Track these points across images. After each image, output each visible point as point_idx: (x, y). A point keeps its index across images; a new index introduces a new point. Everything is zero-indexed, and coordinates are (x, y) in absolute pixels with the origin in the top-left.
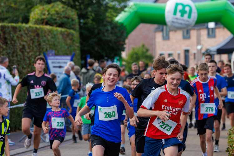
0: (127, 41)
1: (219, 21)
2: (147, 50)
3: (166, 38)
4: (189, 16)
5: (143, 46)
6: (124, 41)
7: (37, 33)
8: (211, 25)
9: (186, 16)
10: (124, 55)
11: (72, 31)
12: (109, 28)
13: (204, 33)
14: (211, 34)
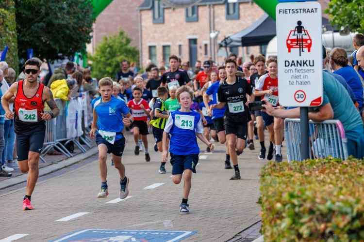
0: (94, 26)
2: (128, 41)
3: (159, 20)
5: (122, 33)
6: (90, 26)
10: (89, 48)
12: (65, 5)
13: (221, 10)
14: (232, 13)
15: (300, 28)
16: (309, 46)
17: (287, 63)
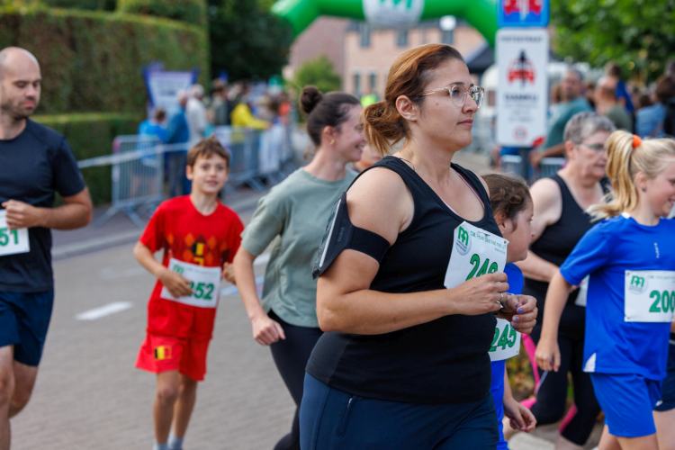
1: (462, 16)
3: (366, 43)
4: (409, 5)
5: (324, 59)
7: (131, 31)
8: (448, 23)
9: (402, 7)
10: (289, 73)
11: (194, 29)
12: (262, 24)
15: (523, 59)
16: (532, 78)
17: (508, 97)
